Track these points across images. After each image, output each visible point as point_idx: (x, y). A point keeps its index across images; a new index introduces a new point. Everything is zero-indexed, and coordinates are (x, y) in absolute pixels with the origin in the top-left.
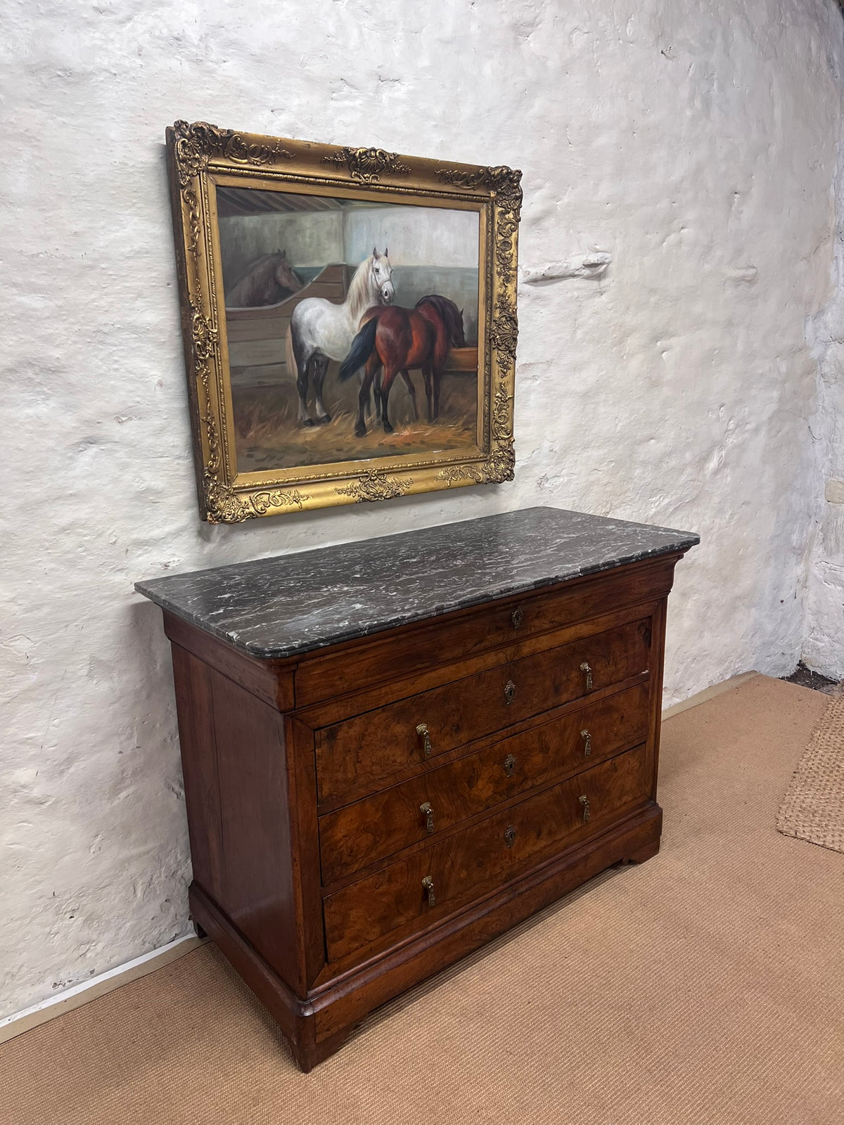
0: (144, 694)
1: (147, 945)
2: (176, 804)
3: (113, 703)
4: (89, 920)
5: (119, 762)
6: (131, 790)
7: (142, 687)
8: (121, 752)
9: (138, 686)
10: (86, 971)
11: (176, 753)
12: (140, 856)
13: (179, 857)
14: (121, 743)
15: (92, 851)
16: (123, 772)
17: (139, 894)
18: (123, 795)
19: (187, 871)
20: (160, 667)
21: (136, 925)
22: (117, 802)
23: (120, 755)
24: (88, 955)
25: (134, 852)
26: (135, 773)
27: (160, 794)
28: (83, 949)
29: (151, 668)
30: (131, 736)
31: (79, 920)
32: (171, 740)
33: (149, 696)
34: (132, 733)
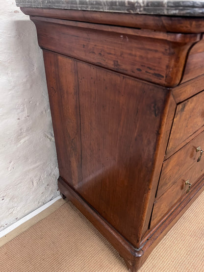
0: (28, 85)
1: (40, 203)
2: (49, 144)
3: (10, 90)
4: (12, 198)
5: (18, 124)
6: (26, 138)
7: (27, 81)
8: (19, 119)
9: (25, 80)
10: (14, 218)
11: (48, 119)
12: (33, 169)
13: (52, 167)
14: (18, 114)
15: (9, 170)
16: (21, 130)
17: (35, 184)
18: (22, 141)
19: (56, 172)
20: (37, 69)
21: (34, 197)
22: (19, 145)
23: (19, 120)
24: (14, 212)
25: (31, 167)
26: (27, 130)
27: (41, 140)
28: (11, 211)
29: (31, 70)
30: (23, 110)
31: (7, 200)
32: (46, 112)
33: (31, 86)
34: (24, 108)
